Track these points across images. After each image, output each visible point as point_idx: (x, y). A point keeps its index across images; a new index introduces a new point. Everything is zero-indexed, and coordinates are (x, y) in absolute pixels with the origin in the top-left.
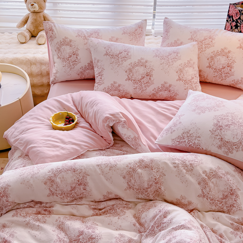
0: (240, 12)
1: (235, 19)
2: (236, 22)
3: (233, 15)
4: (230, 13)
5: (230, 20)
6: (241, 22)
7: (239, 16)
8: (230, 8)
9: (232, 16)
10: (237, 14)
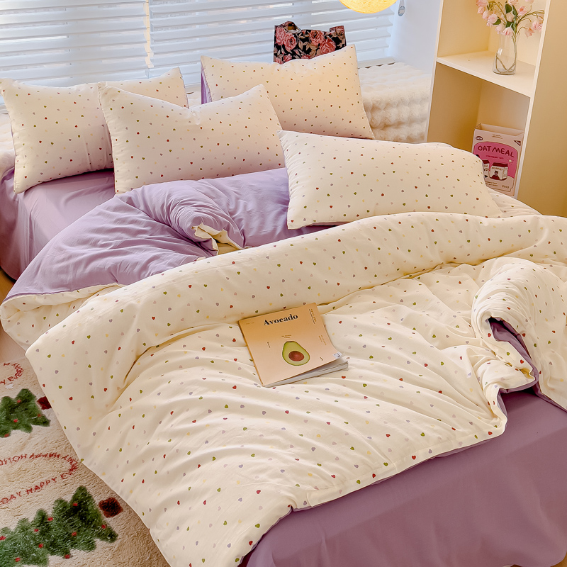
0: (295, 36)
1: (288, 49)
2: (291, 55)
3: (285, 43)
4: (278, 41)
5: (281, 53)
6: (300, 53)
7: (296, 43)
8: (278, 32)
9: (284, 46)
10: (291, 40)
